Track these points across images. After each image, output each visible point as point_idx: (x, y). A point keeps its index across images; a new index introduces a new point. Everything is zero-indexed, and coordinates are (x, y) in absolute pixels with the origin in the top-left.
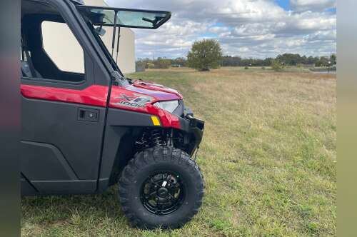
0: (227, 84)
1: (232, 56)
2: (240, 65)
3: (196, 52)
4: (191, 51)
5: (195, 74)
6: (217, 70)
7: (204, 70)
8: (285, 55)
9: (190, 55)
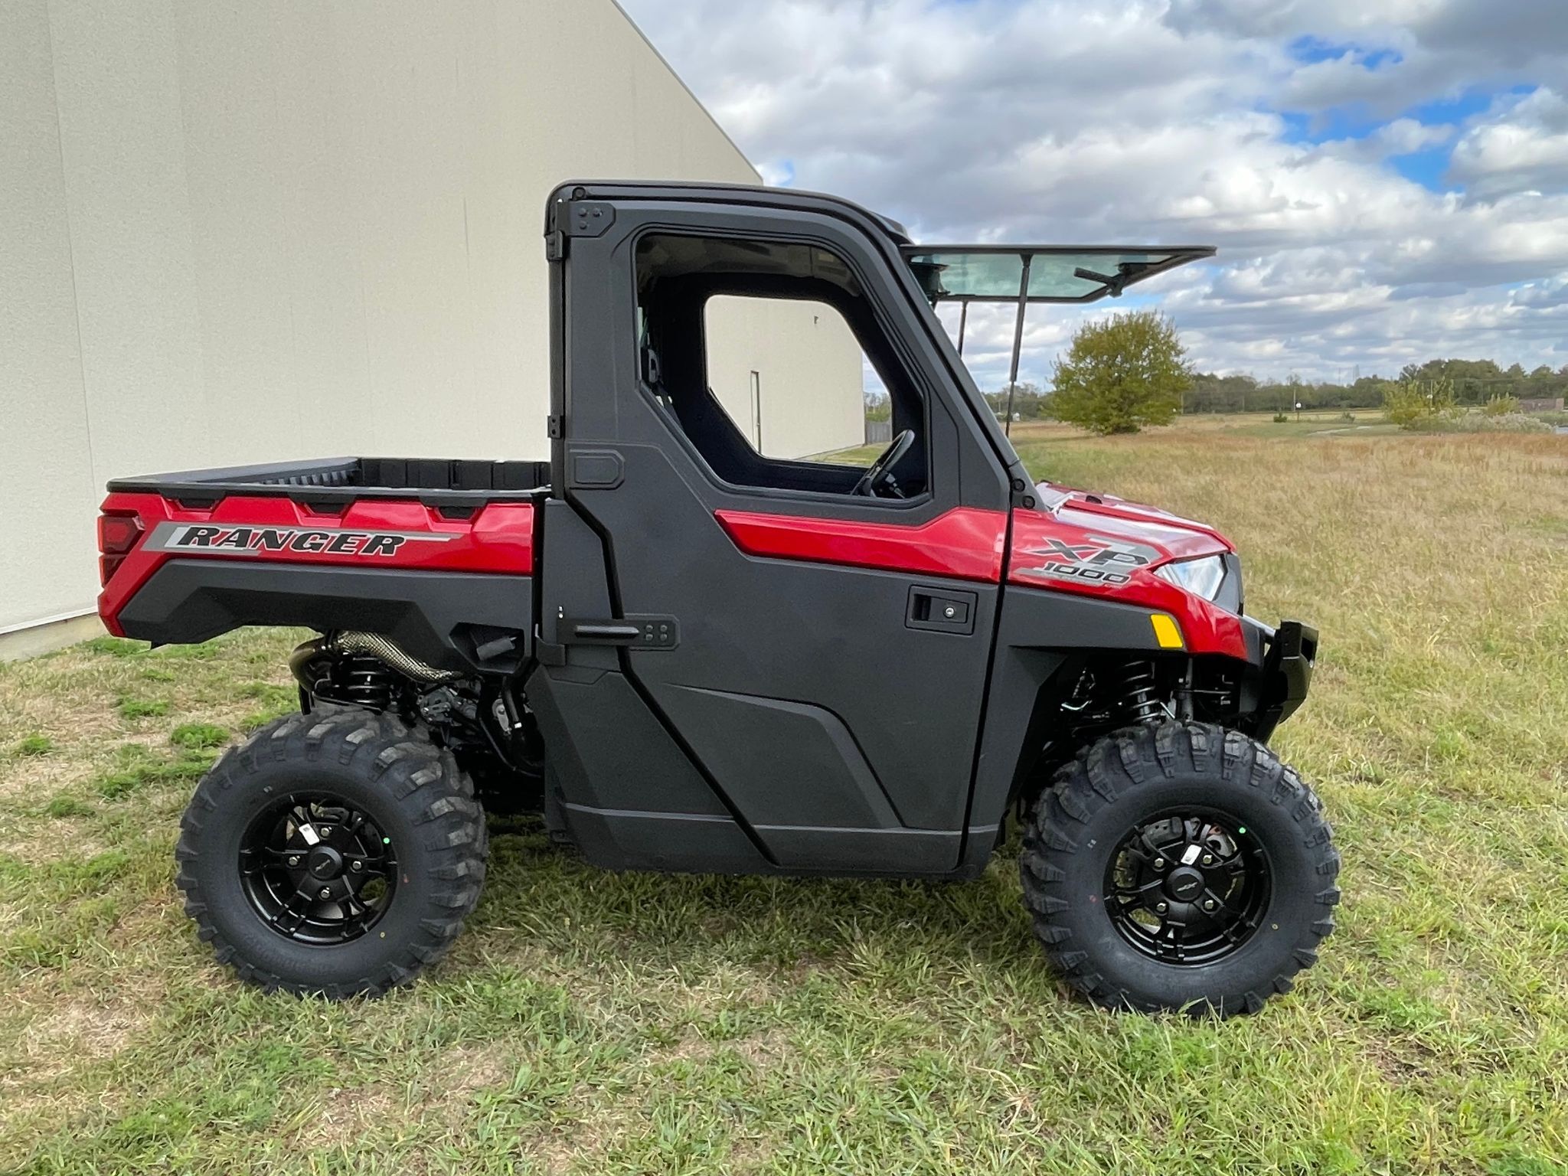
0: (1232, 483)
1: (1221, 374)
2: (1250, 409)
3: (1088, 363)
4: (1066, 360)
5: (1085, 446)
6: (1170, 427)
7: (1118, 430)
8: (1435, 365)
9: (1065, 377)
